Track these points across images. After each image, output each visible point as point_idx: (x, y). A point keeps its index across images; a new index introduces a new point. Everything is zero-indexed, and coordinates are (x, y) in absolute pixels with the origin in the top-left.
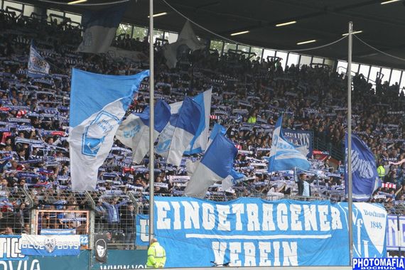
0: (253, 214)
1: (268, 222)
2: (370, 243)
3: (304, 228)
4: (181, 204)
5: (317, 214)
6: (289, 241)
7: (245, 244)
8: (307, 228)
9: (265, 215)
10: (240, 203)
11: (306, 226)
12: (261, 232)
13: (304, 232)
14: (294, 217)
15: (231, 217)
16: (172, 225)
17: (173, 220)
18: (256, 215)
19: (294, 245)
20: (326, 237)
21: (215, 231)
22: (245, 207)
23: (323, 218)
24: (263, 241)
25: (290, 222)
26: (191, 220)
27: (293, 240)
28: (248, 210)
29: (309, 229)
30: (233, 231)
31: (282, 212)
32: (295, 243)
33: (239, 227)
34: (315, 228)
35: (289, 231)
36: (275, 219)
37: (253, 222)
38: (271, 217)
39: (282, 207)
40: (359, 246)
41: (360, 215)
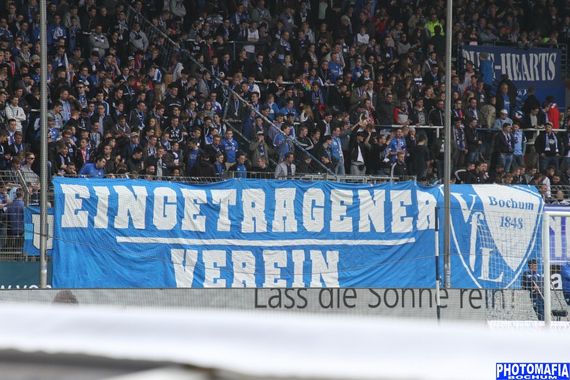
0: (253, 205)
1: (284, 218)
2: (496, 253)
3: (356, 227)
4: (112, 190)
5: (388, 206)
7: (234, 253)
8: (363, 226)
9: (278, 207)
10: (227, 188)
11: (361, 224)
12: (269, 235)
13: (356, 234)
14: (337, 210)
15: (210, 209)
16: (91, 221)
17: (93, 213)
18: (261, 206)
19: (334, 257)
20: (403, 242)
21: (176, 232)
22: (239, 195)
23: (398, 211)
24: (271, 248)
25: (327, 218)
26: (129, 214)
27: (332, 248)
28: (244, 198)
29: (368, 229)
31: (314, 201)
32: (336, 254)
33: (224, 223)
34: (380, 228)
35: (326, 233)
36: (299, 214)
37: (254, 219)
38: (290, 210)
39: (315, 194)
40: (472, 258)
41: (479, 206)
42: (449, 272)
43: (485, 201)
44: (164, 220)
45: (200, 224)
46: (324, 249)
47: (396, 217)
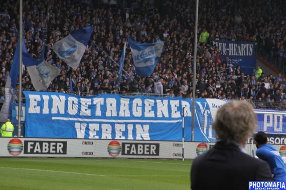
0: (111, 105)
1: (124, 111)
3: (156, 115)
4: (50, 97)
5: (169, 107)
6: (142, 124)
7: (102, 125)
8: (159, 115)
9: (122, 106)
10: (100, 97)
11: (158, 114)
12: (118, 117)
13: (156, 118)
14: (148, 108)
15: (92, 107)
16: (41, 111)
17: (42, 108)
18: (114, 105)
19: (147, 127)
20: (176, 121)
21: (77, 116)
22: (105, 101)
23: (174, 109)
24: (119, 123)
25: (143, 111)
26: (58, 107)
27: (146, 124)
28: (107, 102)
29: (162, 116)
30: (93, 116)
31: (137, 104)
33: (98, 113)
34: (167, 116)
35: (143, 117)
36: (131, 109)
37: (111, 111)
38: (127, 108)
39: (137, 101)
40: (205, 129)
41: (208, 108)
44: (73, 111)
45: (88, 112)
47: (173, 111)
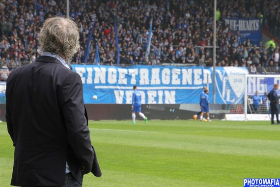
0: (144, 75)
1: (155, 79)
3: (181, 83)
4: (93, 69)
5: (193, 75)
8: (184, 83)
9: (153, 76)
10: (135, 68)
11: (183, 81)
12: (150, 85)
13: (181, 85)
14: (175, 77)
15: (128, 76)
16: (86, 81)
17: (86, 78)
18: (147, 75)
19: (173, 93)
20: (198, 88)
21: (116, 84)
22: (139, 71)
23: (197, 77)
24: (151, 90)
25: (171, 79)
26: (99, 78)
27: (172, 90)
28: (141, 72)
30: (129, 84)
31: (166, 73)
33: (133, 81)
34: (190, 83)
35: (170, 85)
36: (161, 78)
37: (145, 79)
38: (157, 76)
39: (166, 71)
40: (224, 93)
41: (226, 75)
42: (215, 98)
43: (228, 73)
44: (112, 80)
45: (125, 82)
46: (170, 90)
47: (196, 79)
